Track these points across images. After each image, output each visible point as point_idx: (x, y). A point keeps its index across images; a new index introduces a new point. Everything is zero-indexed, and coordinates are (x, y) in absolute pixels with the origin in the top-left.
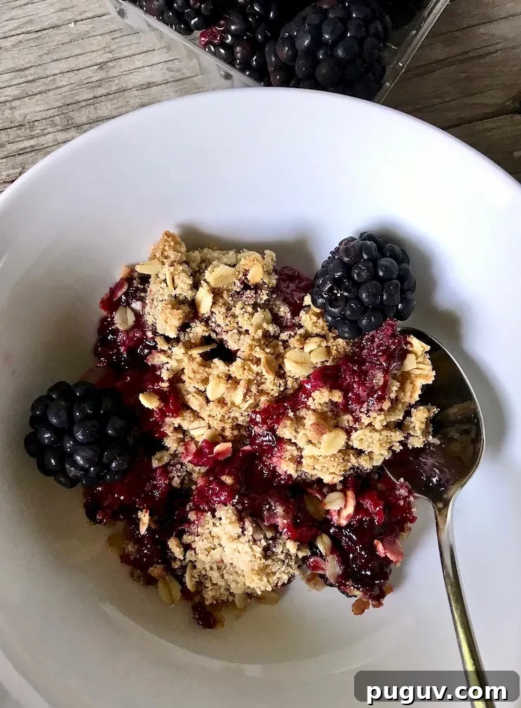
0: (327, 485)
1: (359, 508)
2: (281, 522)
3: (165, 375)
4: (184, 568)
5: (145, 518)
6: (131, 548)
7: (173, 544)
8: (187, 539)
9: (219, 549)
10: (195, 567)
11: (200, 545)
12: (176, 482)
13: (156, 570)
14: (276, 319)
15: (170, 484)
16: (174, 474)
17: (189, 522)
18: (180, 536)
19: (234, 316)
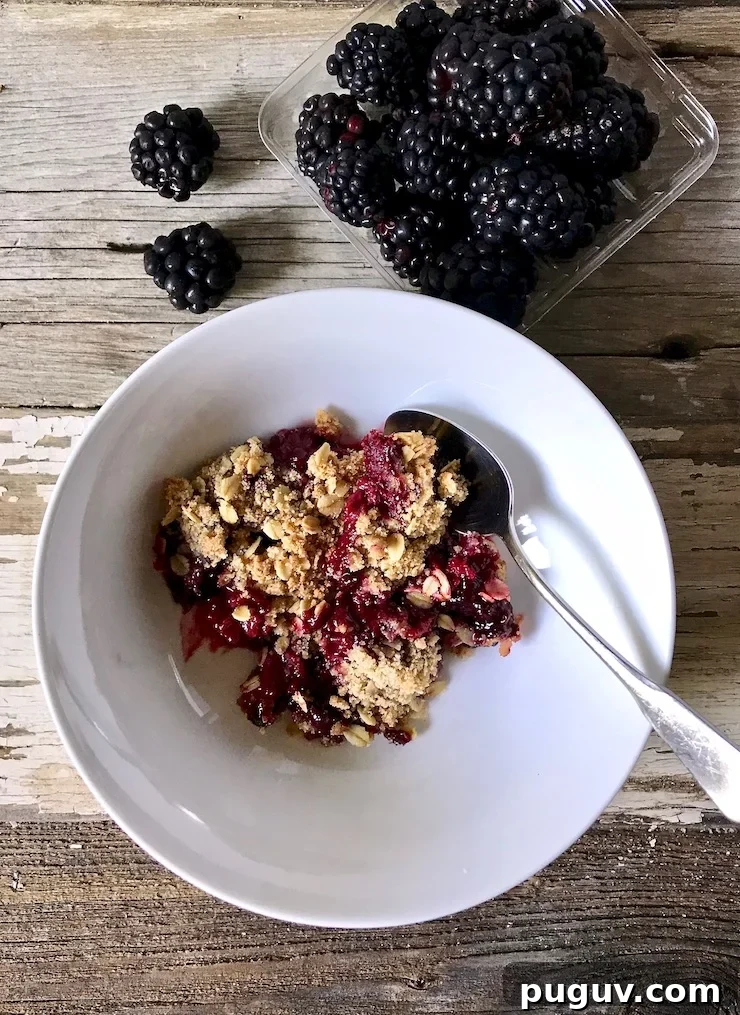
0: (417, 577)
1: (451, 578)
2: (401, 632)
3: (240, 587)
4: (355, 713)
5: (299, 699)
6: (306, 727)
7: (334, 702)
8: (342, 691)
9: (370, 683)
10: (363, 707)
11: (354, 689)
12: (305, 655)
13: (335, 731)
14: (292, 486)
15: (302, 660)
16: (299, 650)
17: (334, 678)
18: (336, 693)
19: (259, 507)
